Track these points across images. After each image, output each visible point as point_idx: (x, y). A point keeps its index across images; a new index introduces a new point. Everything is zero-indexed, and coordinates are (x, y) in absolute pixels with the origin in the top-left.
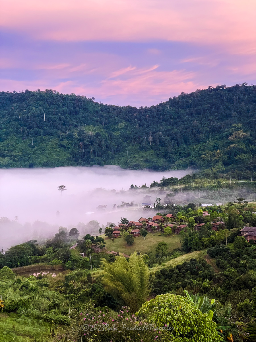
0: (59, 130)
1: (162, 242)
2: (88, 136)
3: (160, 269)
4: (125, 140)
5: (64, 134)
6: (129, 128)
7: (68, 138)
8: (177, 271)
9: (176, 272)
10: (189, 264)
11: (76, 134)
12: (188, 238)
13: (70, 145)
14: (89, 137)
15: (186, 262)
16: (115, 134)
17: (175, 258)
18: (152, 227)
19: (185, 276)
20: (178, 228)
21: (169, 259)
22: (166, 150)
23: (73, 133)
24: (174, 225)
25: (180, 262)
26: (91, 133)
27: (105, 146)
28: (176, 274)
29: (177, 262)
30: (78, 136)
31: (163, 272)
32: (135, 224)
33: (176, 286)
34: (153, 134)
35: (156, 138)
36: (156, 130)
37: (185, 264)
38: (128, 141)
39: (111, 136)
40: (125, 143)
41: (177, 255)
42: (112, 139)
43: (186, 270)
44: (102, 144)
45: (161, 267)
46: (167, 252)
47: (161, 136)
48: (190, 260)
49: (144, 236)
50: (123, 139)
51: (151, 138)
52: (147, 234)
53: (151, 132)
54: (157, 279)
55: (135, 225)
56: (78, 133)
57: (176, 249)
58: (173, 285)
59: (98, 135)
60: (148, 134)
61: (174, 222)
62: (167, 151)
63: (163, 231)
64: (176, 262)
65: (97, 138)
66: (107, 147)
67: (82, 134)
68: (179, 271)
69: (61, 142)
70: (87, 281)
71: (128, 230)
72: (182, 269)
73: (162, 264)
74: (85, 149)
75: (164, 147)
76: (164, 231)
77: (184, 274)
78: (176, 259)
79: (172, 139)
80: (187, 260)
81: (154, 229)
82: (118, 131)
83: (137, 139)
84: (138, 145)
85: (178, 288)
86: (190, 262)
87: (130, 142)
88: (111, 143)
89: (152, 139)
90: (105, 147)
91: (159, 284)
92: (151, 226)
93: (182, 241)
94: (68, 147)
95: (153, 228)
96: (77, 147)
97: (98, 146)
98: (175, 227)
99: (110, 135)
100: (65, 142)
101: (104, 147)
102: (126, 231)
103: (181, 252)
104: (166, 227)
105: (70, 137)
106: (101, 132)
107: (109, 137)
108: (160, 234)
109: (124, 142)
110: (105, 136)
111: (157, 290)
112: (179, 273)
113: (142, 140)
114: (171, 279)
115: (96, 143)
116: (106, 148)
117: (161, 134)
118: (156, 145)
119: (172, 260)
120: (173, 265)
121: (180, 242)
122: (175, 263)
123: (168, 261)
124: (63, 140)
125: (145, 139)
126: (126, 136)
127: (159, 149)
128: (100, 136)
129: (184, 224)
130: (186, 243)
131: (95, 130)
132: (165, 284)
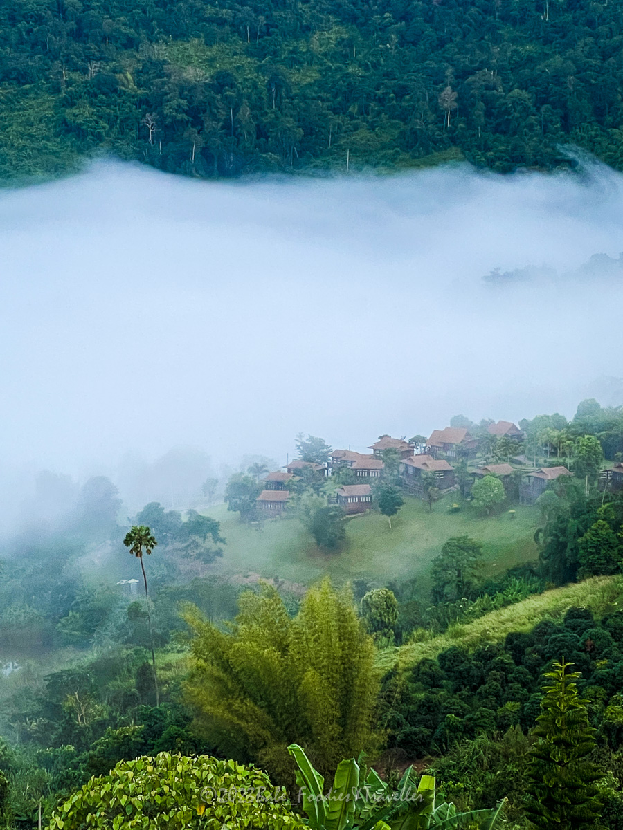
0: (56, 58)
1: (459, 539)
2: (182, 89)
3: (440, 651)
4: (339, 103)
5: (76, 76)
6: (358, 53)
7: (96, 96)
8: (507, 658)
9: (502, 661)
10: (559, 631)
11: (129, 77)
12: (568, 521)
13: (102, 123)
14: (186, 89)
15: (546, 623)
16: (295, 78)
17: (506, 603)
18: (421, 477)
19: (536, 679)
20: (532, 480)
21: (485, 610)
22: (514, 149)
23: (115, 72)
24: (519, 467)
25: (524, 624)
26: (195, 73)
27: (253, 131)
28: (504, 669)
29: (512, 621)
30: (139, 86)
31: (450, 659)
32: (352, 462)
33: (495, 718)
34: (457, 77)
35: (473, 96)
36: (472, 62)
37: (543, 629)
38: (353, 109)
39: (278, 87)
40: (339, 119)
41: (519, 591)
42: (281, 98)
43: (543, 656)
44: (239, 121)
45: (443, 642)
46: (479, 578)
47: (495, 88)
48: (564, 613)
49: (389, 515)
50: (329, 101)
51: (448, 97)
52: (400, 504)
53: (449, 72)
54: (425, 689)
55: (354, 466)
56: (138, 73)
57: (515, 569)
58: (483, 716)
59: (222, 82)
60: (437, 79)
61: (518, 454)
62: (517, 153)
63: (468, 494)
64: (507, 620)
65: (219, 96)
66: (261, 132)
67: (154, 78)
68: (514, 656)
69: (64, 112)
70: (133, 695)
71: (321, 486)
72: (529, 650)
73: (450, 629)
74: (165, 142)
75: (504, 133)
76: (472, 491)
77: (536, 672)
78: (510, 607)
79: (540, 102)
80: (556, 613)
81: (430, 484)
82: (310, 64)
83: (392, 99)
84: (393, 126)
85: (503, 727)
86: (565, 620)
87: (362, 114)
88: (277, 118)
89: (456, 100)
90: (255, 136)
91: (429, 710)
92: (417, 470)
93: (541, 534)
94: (92, 134)
95: (426, 479)
96: (134, 134)
97: (223, 128)
98: (518, 476)
99: (276, 83)
100: (82, 113)
101: (249, 134)
102: (317, 490)
103: (535, 579)
104: (481, 476)
105: (105, 89)
106: (238, 68)
107: (269, 90)
108: (456, 506)
109: (335, 111)
110: (255, 86)
111: (415, 734)
112: (513, 666)
113: (414, 106)
114: (478, 691)
115: (215, 118)
116: (258, 138)
117: (492, 76)
118: (470, 124)
119: (494, 612)
120: (496, 635)
121: (533, 541)
122: (503, 627)
123: (478, 617)
124: (74, 104)
125: (425, 99)
126: (344, 89)
127: (485, 145)
128: (232, 86)
129: (557, 465)
130: (560, 543)
131: (212, 60)
132: (450, 713)
